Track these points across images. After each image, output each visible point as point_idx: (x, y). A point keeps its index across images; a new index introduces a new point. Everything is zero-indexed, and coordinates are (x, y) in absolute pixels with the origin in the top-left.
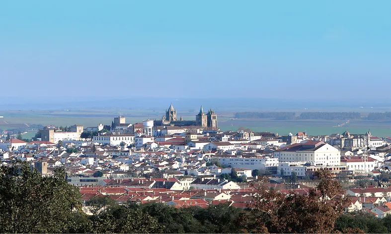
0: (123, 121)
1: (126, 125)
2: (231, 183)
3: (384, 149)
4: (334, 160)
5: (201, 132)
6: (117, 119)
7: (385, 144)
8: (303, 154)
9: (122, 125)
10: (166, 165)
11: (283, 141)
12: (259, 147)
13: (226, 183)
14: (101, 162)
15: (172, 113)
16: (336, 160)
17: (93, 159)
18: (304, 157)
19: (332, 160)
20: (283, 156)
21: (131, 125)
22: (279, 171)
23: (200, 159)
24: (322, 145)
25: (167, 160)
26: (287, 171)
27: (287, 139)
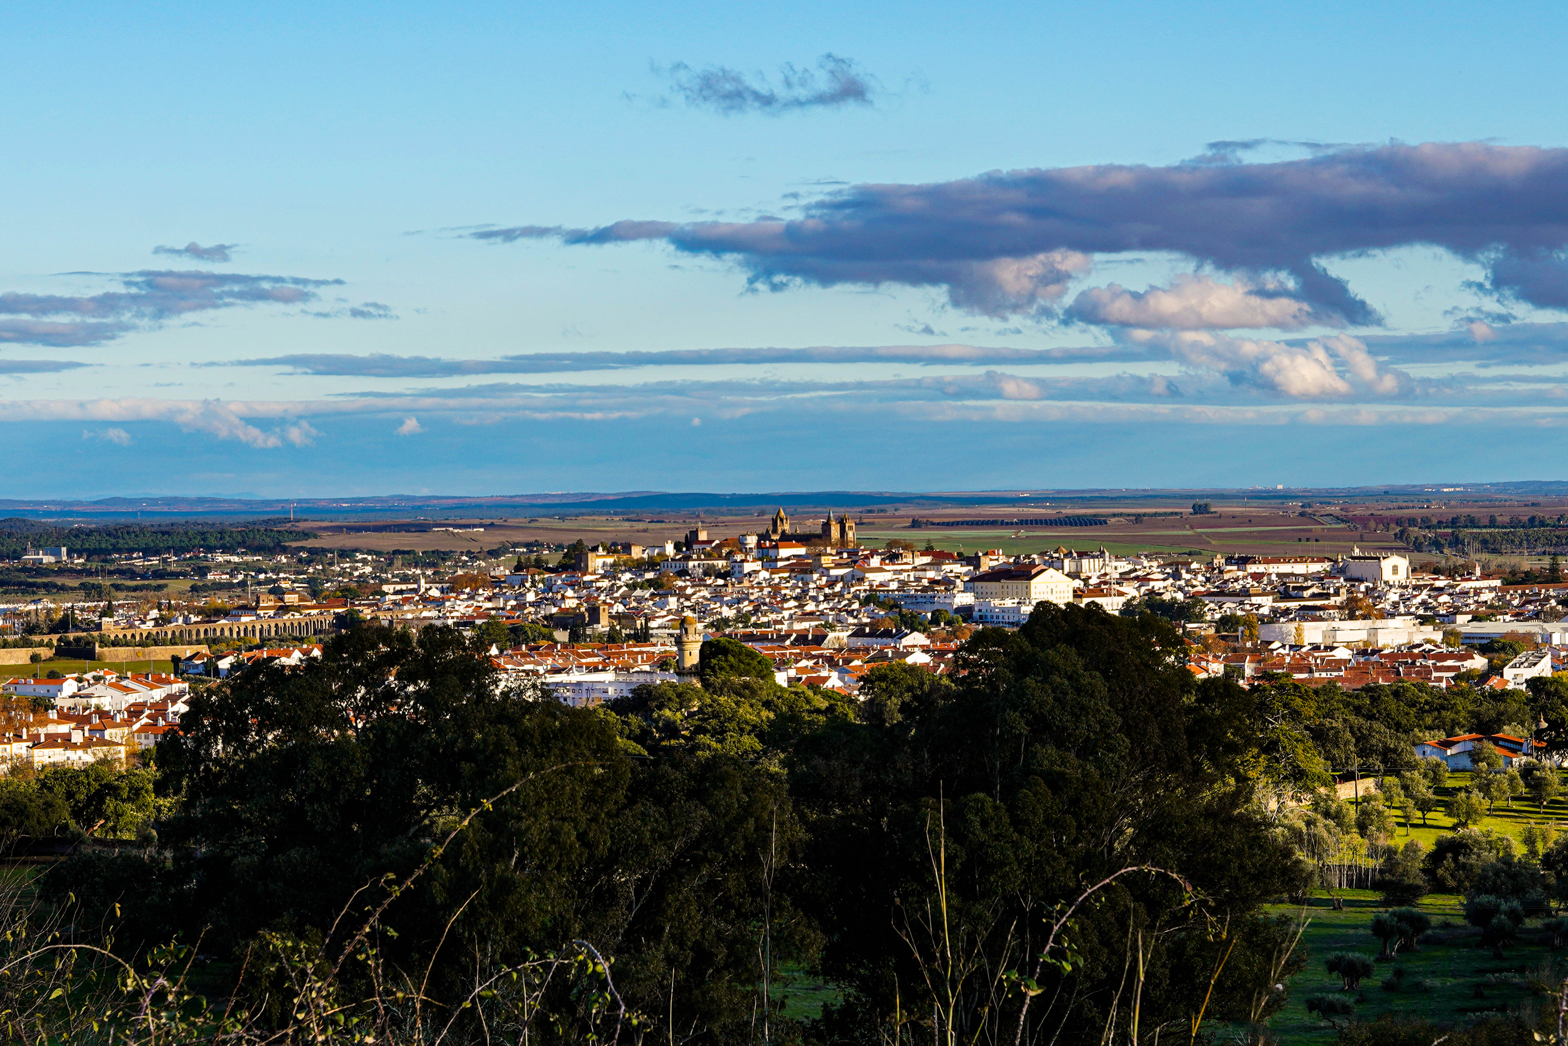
0: (703, 536)
1: (710, 542)
2: (915, 634)
3: (1133, 575)
4: (1062, 595)
5: (834, 552)
6: (695, 533)
7: (1130, 567)
8: (1012, 584)
9: (703, 542)
10: (796, 607)
11: (968, 564)
12: (931, 574)
13: (906, 635)
14: (687, 603)
15: (782, 520)
16: (1066, 595)
17: (675, 599)
18: (1015, 590)
19: (1058, 595)
20: (979, 590)
21: (717, 542)
22: (976, 614)
23: (847, 596)
24: (1042, 571)
25: (796, 598)
26: (989, 615)
27: (974, 561)
